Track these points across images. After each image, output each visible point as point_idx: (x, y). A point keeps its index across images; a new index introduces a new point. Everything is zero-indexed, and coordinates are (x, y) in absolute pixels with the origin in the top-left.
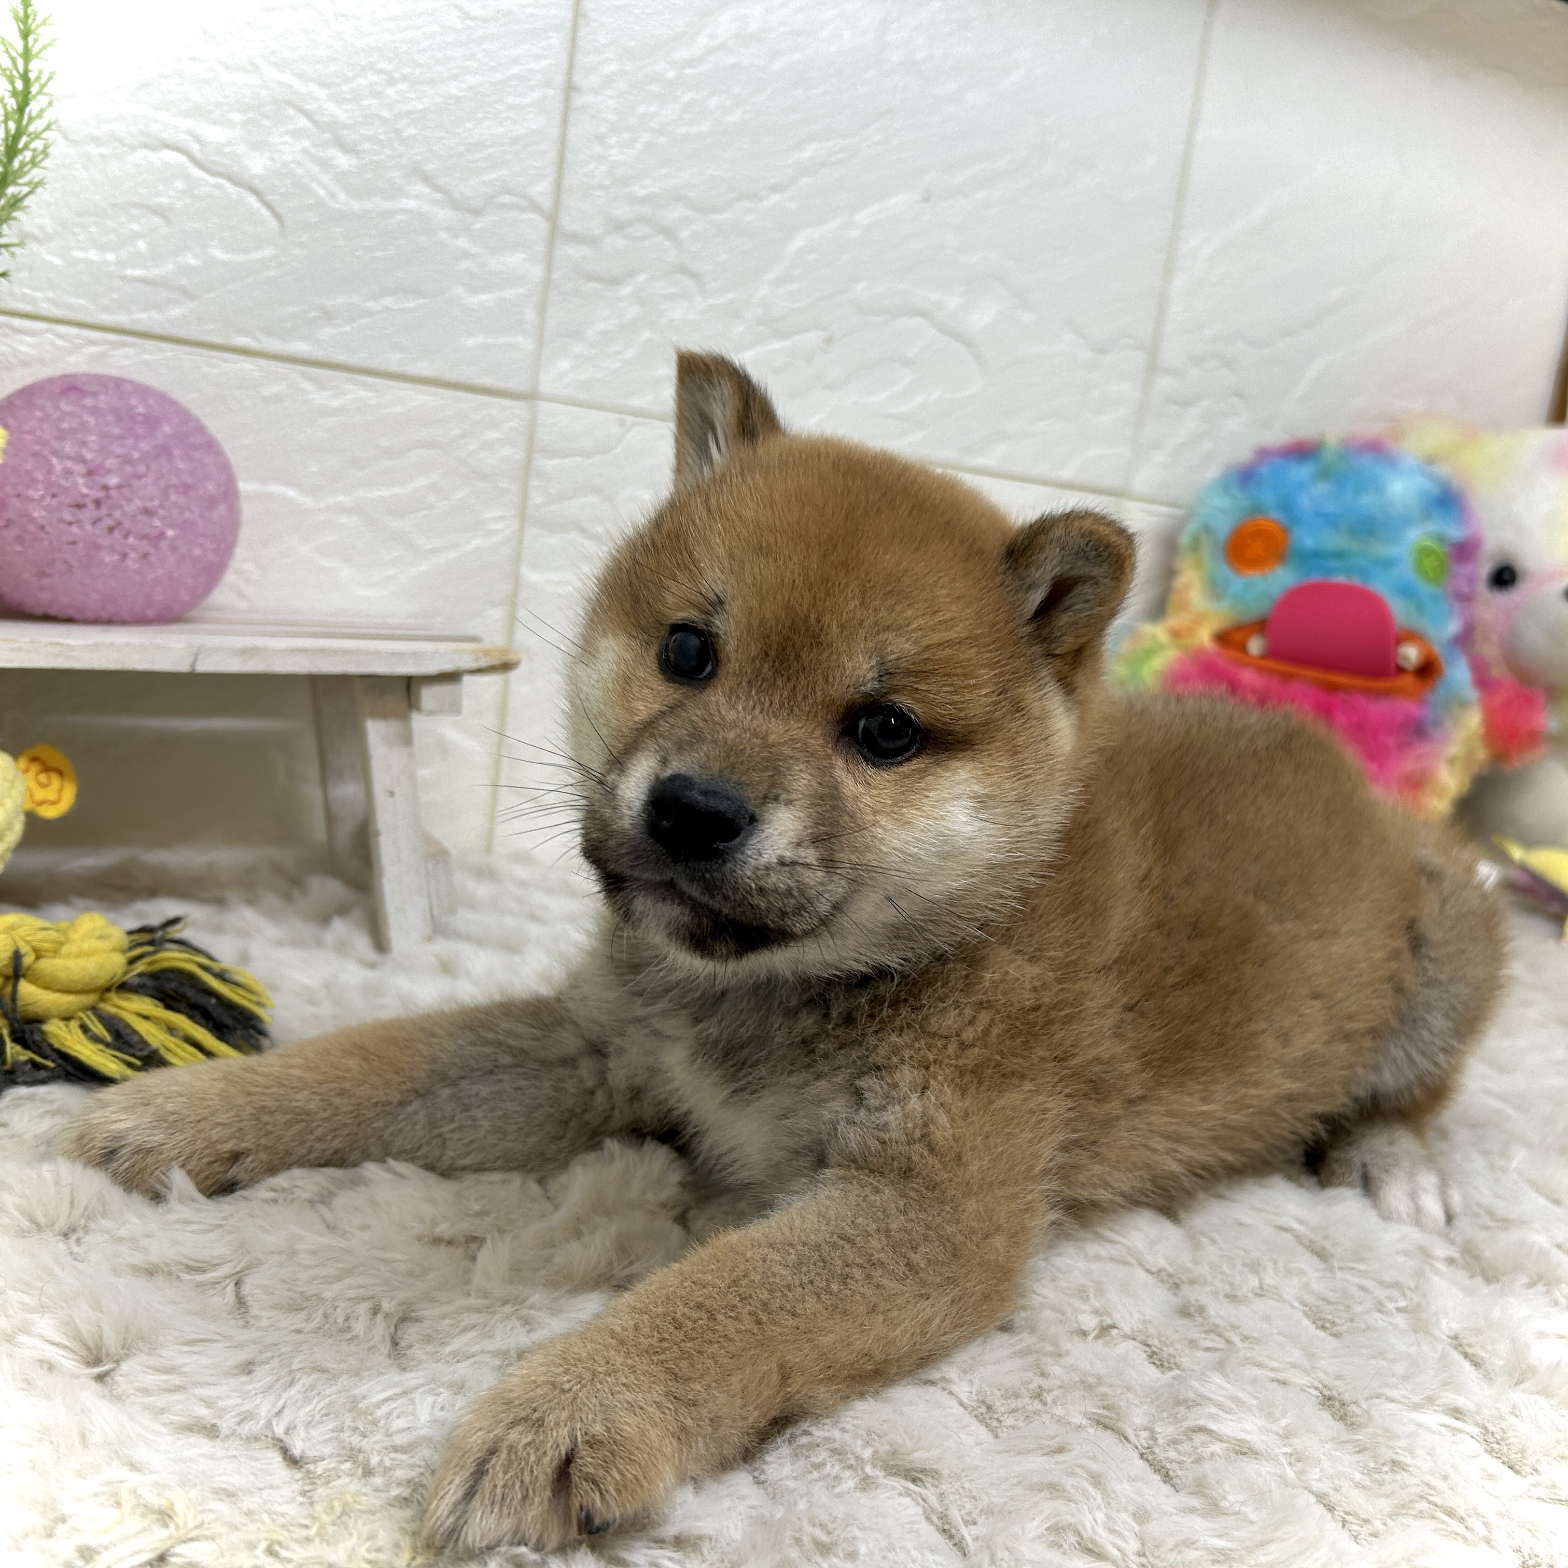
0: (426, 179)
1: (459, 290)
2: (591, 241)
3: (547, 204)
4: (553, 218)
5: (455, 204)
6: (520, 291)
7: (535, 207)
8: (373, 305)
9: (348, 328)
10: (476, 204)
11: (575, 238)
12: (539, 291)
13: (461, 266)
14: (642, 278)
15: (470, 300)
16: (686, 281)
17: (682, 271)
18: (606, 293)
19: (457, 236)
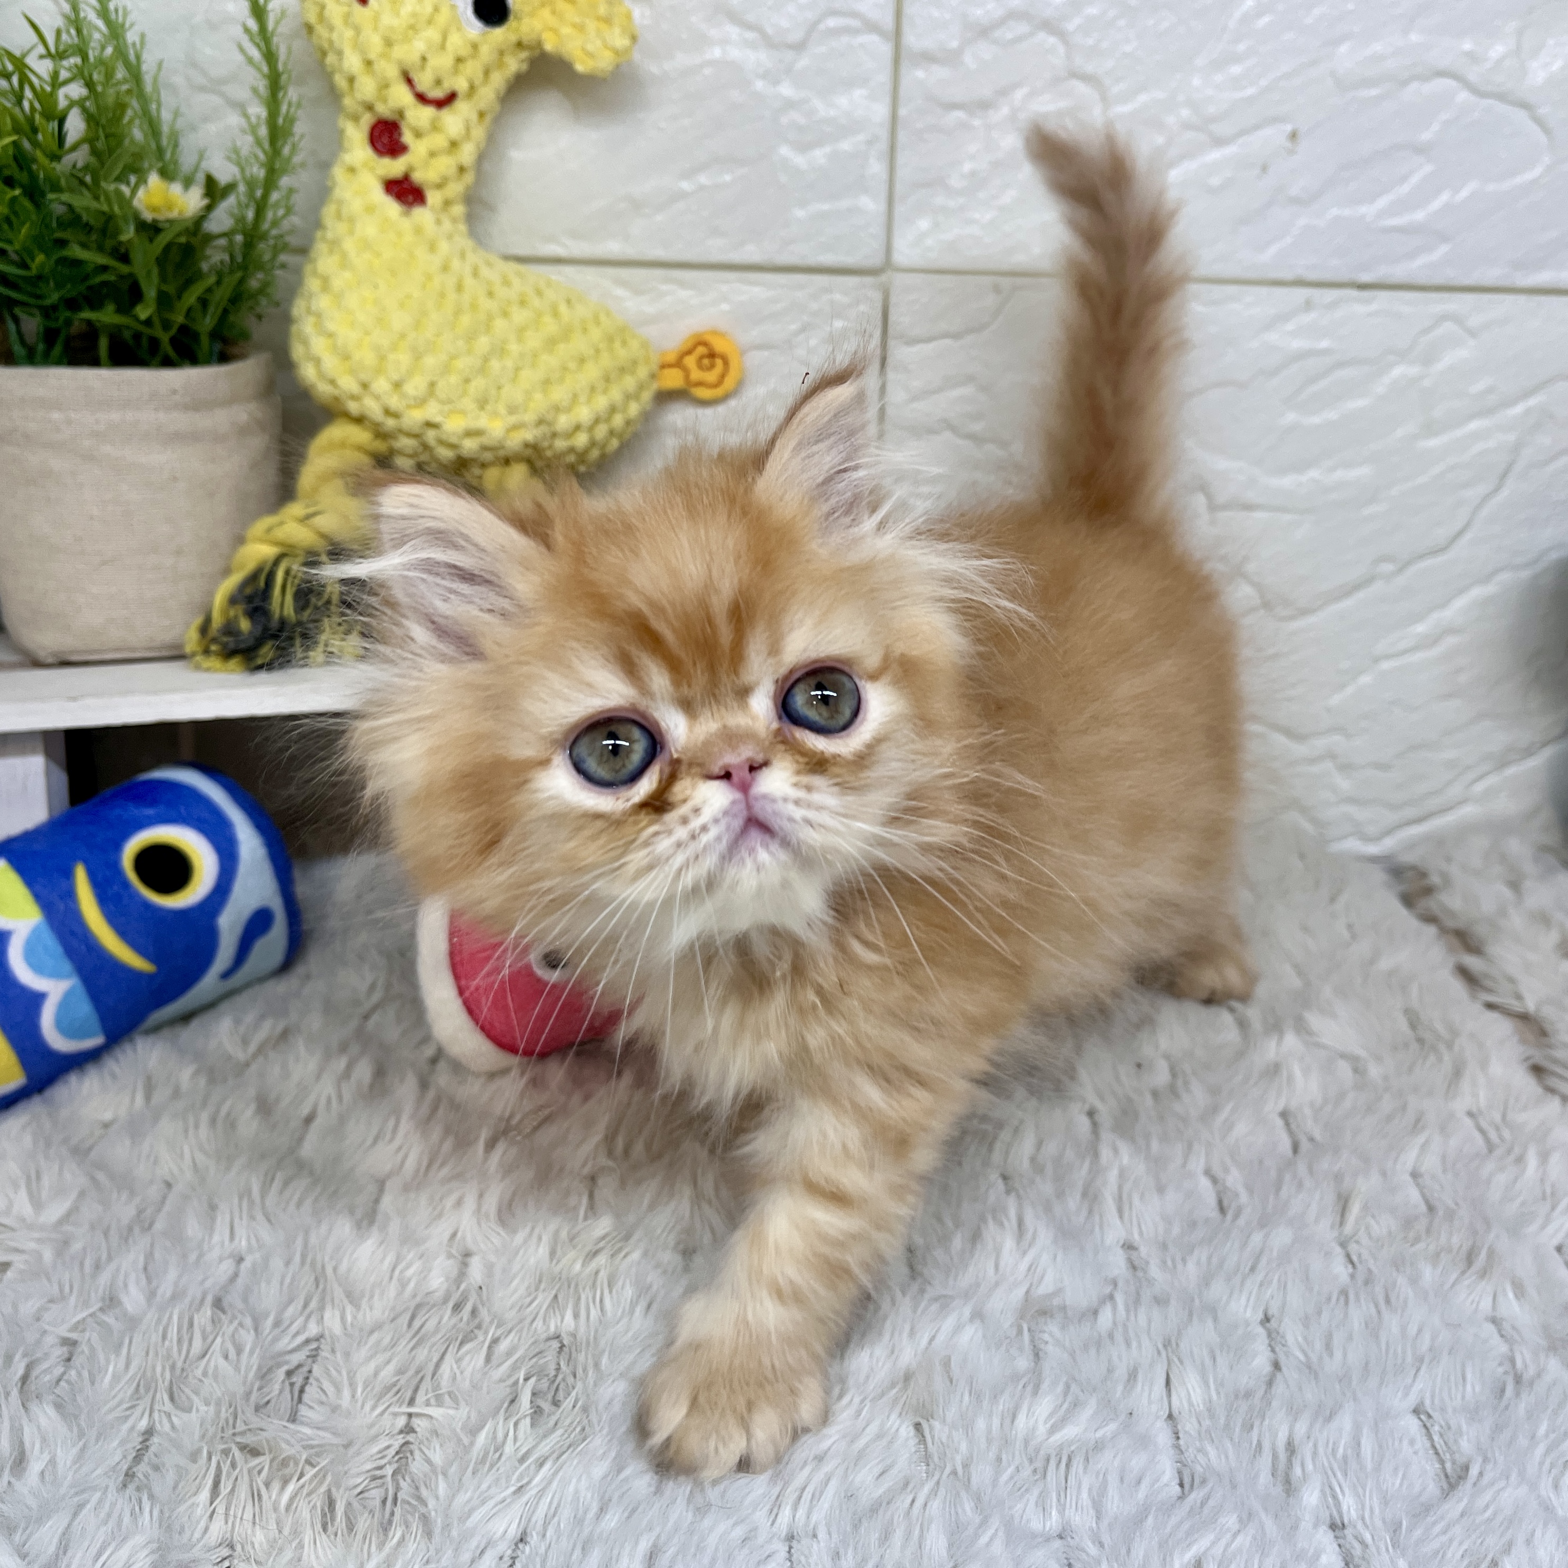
0: (734, 18)
1: (784, 151)
2: (950, 58)
3: (888, 22)
4: (896, 36)
5: (769, 41)
6: (861, 137)
7: (874, 28)
8: (686, 185)
9: (659, 218)
10: (796, 36)
11: (928, 58)
12: (884, 134)
13: (784, 120)
14: (1019, 94)
15: (799, 160)
16: (1081, 88)
17: (1075, 75)
18: (977, 122)
19: (776, 82)
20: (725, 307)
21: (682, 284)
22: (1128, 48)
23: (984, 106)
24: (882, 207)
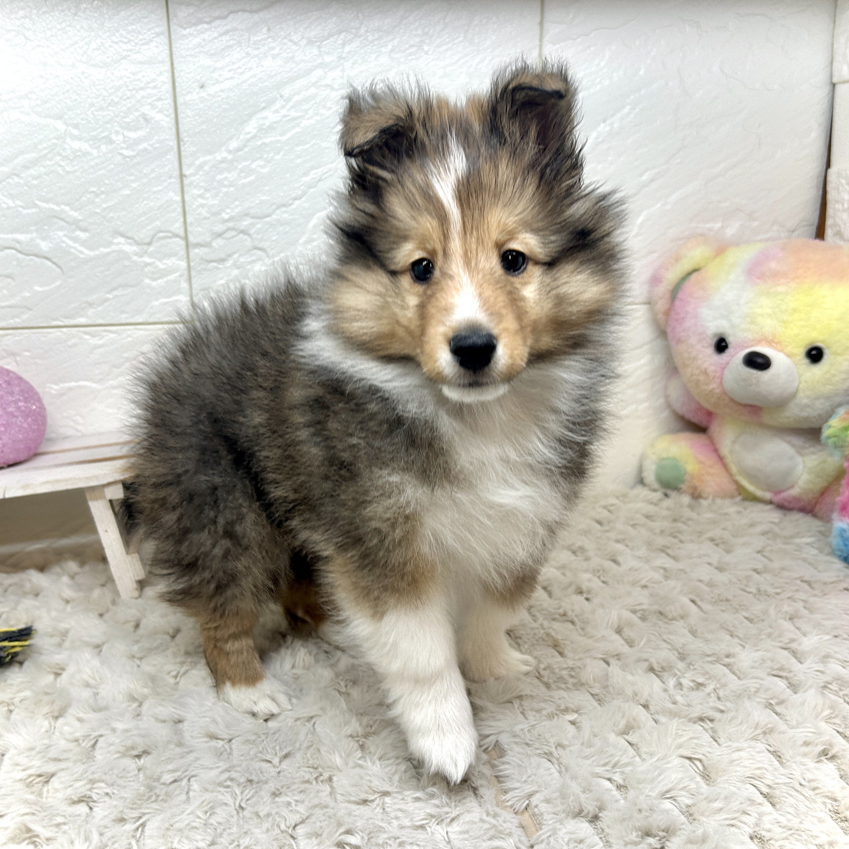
0: (122, 235)
1: (147, 281)
2: (207, 245)
3: (182, 233)
4: (186, 238)
5: (137, 243)
6: (177, 274)
7: (177, 236)
8: (109, 296)
9: (100, 308)
10: (147, 240)
11: (198, 245)
12: (186, 273)
13: (146, 270)
14: (236, 256)
15: (154, 284)
16: (259, 253)
17: (255, 248)
18: (220, 266)
19: (141, 256)
20: (130, 339)
21: (111, 332)
22: (274, 238)
23: (222, 261)
24: (188, 299)
